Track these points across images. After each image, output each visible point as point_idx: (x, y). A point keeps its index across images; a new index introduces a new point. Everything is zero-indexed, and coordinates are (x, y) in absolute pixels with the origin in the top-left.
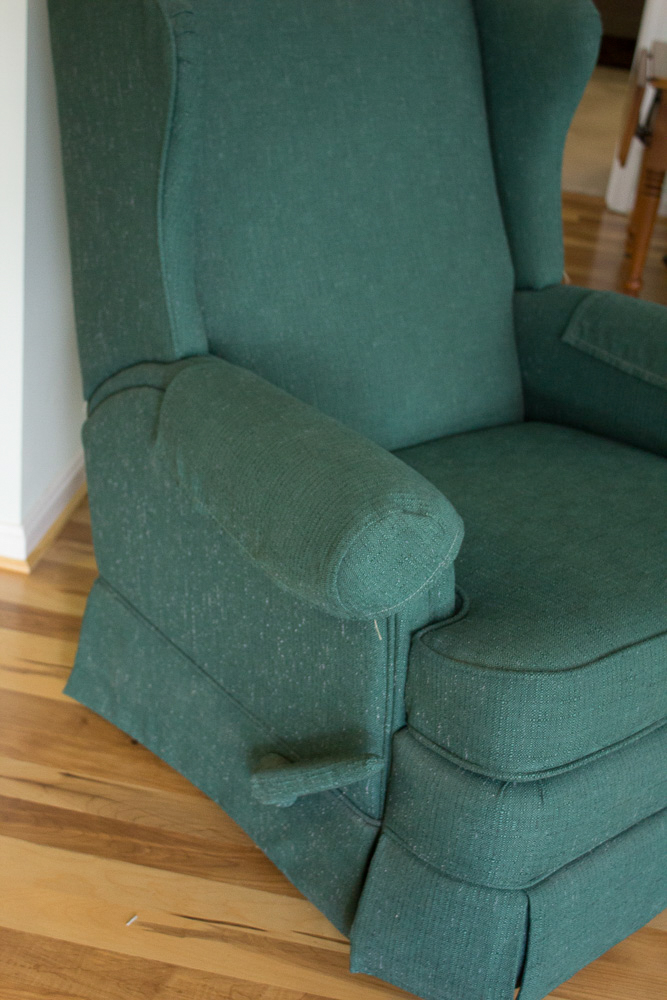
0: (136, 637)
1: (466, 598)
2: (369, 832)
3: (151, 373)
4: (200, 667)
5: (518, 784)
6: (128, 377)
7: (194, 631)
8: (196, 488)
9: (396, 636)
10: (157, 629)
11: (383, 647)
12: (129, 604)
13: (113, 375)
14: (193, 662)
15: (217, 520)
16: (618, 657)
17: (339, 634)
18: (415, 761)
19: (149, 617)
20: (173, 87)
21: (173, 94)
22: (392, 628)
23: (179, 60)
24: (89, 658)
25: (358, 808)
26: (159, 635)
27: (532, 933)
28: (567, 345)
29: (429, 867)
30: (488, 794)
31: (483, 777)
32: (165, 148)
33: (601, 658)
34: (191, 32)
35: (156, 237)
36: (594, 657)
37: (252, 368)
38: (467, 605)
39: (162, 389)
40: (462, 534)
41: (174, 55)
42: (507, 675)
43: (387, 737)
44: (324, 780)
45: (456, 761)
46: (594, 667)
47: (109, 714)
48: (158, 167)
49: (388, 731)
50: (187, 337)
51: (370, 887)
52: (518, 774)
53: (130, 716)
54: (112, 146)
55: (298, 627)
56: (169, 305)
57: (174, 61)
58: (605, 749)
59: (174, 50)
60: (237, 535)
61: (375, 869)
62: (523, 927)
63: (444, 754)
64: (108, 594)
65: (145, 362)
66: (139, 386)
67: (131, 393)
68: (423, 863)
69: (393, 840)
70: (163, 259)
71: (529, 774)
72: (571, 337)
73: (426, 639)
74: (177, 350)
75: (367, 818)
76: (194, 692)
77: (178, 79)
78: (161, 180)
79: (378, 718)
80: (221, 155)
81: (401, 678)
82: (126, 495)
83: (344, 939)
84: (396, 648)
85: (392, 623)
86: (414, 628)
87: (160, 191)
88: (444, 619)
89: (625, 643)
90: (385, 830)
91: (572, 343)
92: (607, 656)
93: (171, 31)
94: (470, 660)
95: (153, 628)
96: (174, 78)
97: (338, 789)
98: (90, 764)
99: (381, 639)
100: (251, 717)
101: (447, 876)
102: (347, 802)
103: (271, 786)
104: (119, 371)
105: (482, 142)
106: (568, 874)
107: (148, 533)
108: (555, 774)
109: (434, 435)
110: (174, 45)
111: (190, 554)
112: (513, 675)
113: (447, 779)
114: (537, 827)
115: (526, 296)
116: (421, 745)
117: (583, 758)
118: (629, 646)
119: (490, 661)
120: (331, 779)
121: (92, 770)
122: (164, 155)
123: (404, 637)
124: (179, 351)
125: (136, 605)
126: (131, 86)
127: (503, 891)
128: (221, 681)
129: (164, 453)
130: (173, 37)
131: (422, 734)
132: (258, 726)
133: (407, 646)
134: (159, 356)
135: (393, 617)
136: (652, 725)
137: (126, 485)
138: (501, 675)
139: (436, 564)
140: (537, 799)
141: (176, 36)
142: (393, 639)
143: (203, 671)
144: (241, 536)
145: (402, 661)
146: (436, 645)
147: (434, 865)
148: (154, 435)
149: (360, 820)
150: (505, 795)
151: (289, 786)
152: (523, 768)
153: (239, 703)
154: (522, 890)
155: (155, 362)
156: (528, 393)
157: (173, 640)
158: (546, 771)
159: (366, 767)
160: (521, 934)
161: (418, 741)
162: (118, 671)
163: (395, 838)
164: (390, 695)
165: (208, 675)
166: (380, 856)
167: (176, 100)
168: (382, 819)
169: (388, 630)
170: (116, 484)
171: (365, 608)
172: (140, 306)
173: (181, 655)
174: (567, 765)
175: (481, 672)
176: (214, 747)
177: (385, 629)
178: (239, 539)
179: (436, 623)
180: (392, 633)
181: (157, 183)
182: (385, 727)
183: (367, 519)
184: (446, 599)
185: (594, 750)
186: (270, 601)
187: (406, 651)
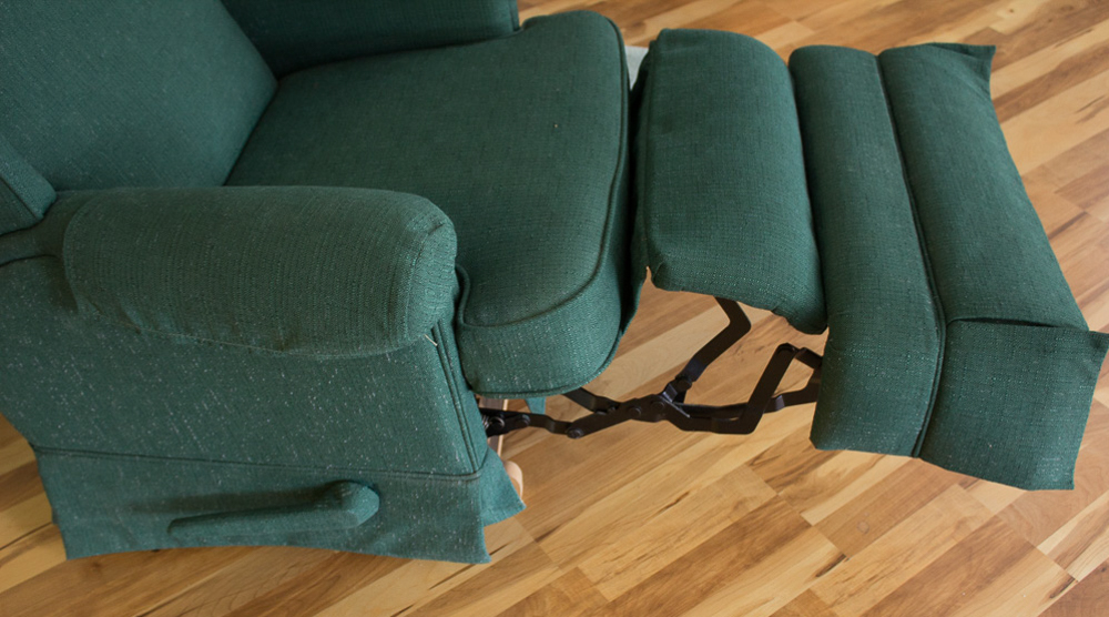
0: (122, 474)
4: (216, 461)
7: (195, 437)
8: (167, 326)
9: (442, 334)
10: (143, 456)
14: (205, 460)
15: (211, 340)
19: (127, 452)
22: (438, 330)
26: (149, 460)
42: (563, 309)
43: (460, 412)
47: (127, 546)
50: (36, 191)
55: (332, 379)
73: (471, 320)
75: (464, 478)
81: (455, 361)
83: (466, 565)
84: (445, 342)
85: (437, 326)
94: (525, 315)
95: (138, 458)
98: (144, 595)
102: (438, 477)
107: (91, 386)
111: (160, 380)
119: (542, 305)
121: (150, 599)
123: (448, 330)
125: (105, 449)
128: (249, 459)
133: (452, 336)
134: (14, 226)
138: (560, 311)
143: (222, 461)
145: (452, 349)
146: (485, 321)
149: (460, 483)
157: (169, 456)
164: (452, 380)
165: (230, 462)
169: (434, 334)
173: (187, 461)
178: (249, 344)
180: (439, 334)
187: (453, 340)
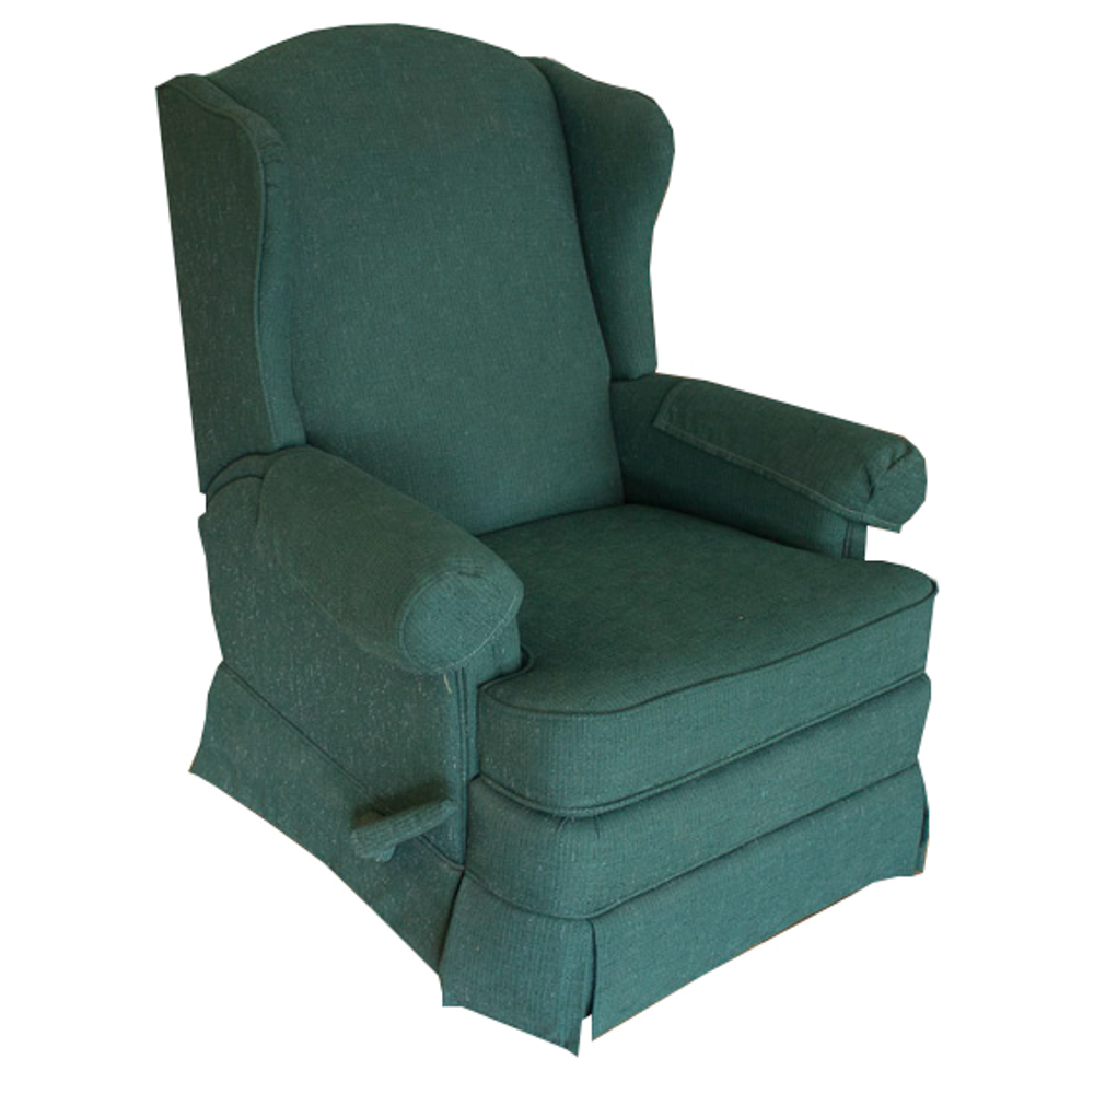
0: (252, 714)
1: (532, 655)
2: (454, 875)
3: (254, 463)
4: (308, 738)
5: (576, 819)
6: (236, 469)
7: (300, 703)
8: (290, 564)
9: (465, 690)
10: (270, 705)
11: (454, 700)
12: (246, 685)
13: (225, 468)
14: (302, 733)
15: (309, 592)
16: (661, 702)
17: (417, 691)
18: (487, 804)
19: (262, 694)
20: (263, 208)
21: (263, 213)
22: (460, 682)
23: (267, 185)
24: (212, 738)
25: (444, 855)
26: (271, 710)
27: (598, 960)
28: (659, 431)
29: (504, 901)
30: (548, 829)
31: (545, 814)
32: (258, 261)
33: (646, 702)
34: (278, 161)
35: (254, 339)
36: (638, 702)
37: (347, 457)
38: (532, 661)
39: (262, 478)
40: (522, 595)
41: (262, 181)
42: (556, 717)
43: (465, 784)
44: (410, 827)
45: (519, 800)
46: (637, 710)
48: (254, 277)
49: (464, 779)
50: (285, 428)
51: (454, 925)
52: (573, 808)
53: (250, 791)
54: (215, 261)
55: (384, 689)
56: (267, 400)
57: (263, 187)
58: (657, 787)
59: (263, 176)
60: (325, 604)
61: (458, 907)
62: (590, 954)
63: (509, 794)
64: (227, 676)
65: (250, 454)
66: (245, 477)
67: (238, 484)
68: (498, 898)
69: (475, 881)
70: (260, 360)
71: (584, 808)
72: (661, 422)
73: (490, 691)
74: (275, 441)
75: (452, 863)
76: (303, 761)
77: (267, 201)
78: (256, 289)
79: (456, 766)
80: (316, 265)
81: (472, 728)
82: (238, 579)
84: (466, 701)
85: (460, 677)
86: (480, 682)
87: (256, 299)
88: (508, 674)
89: (669, 690)
90: (467, 872)
91: (663, 428)
92: (651, 700)
93: (259, 161)
94: (526, 706)
95: (266, 705)
96: (263, 200)
97: (423, 835)
99: (449, 690)
100: (352, 780)
101: (519, 908)
102: (435, 850)
103: (367, 839)
104: (229, 464)
105: (573, 243)
106: (633, 906)
107: (257, 613)
108: (606, 809)
109: (529, 518)
110: (261, 171)
111: (292, 629)
112: (562, 717)
113: (513, 817)
114: (594, 858)
115: (622, 386)
116: (491, 788)
117: (635, 795)
118: (674, 692)
119: (542, 706)
120: (414, 825)
122: (258, 268)
123: (471, 689)
124: (277, 443)
125: (251, 683)
126: (229, 208)
127: (569, 920)
128: (325, 748)
129: (265, 535)
130: (261, 165)
131: (491, 779)
132: (359, 787)
133: (475, 699)
134: (261, 448)
135: (460, 672)
136: (705, 768)
137: (237, 570)
138: (551, 717)
139: (496, 622)
140: (593, 833)
141: (264, 164)
142: (462, 693)
143: (311, 741)
144: (329, 605)
145: (472, 712)
146: (498, 696)
147: (507, 899)
148: (257, 520)
149: (445, 866)
150: (564, 829)
151: (382, 836)
152: (579, 803)
153: (342, 767)
154: (588, 920)
155: (258, 453)
156: (626, 477)
157: (283, 714)
158: (598, 806)
159: (442, 810)
160: (588, 961)
161: (488, 785)
162: (238, 748)
163: (475, 878)
164: (464, 746)
165: (314, 744)
166: (462, 896)
167: (266, 220)
168: (464, 863)
169: (457, 684)
170: (229, 570)
171: (433, 663)
172: (244, 402)
173: (290, 727)
174: (619, 801)
175: (534, 716)
176: (323, 812)
177: (454, 682)
178: (327, 608)
179: (501, 677)
180: (461, 687)
181: (252, 292)
182: (462, 776)
183: (426, 580)
184: (511, 655)
185: (645, 787)
186: (360, 666)
187: (474, 704)
